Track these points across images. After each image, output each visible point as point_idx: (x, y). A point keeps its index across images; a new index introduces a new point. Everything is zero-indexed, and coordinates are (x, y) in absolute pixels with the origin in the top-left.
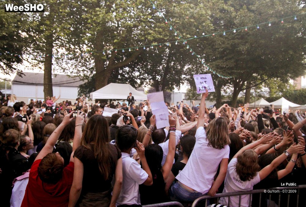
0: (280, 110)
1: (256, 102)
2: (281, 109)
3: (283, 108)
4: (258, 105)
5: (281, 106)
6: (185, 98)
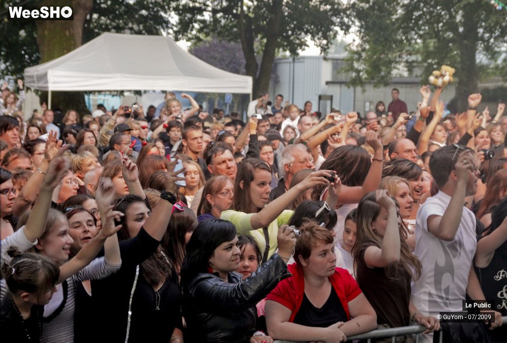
6: (333, 77)
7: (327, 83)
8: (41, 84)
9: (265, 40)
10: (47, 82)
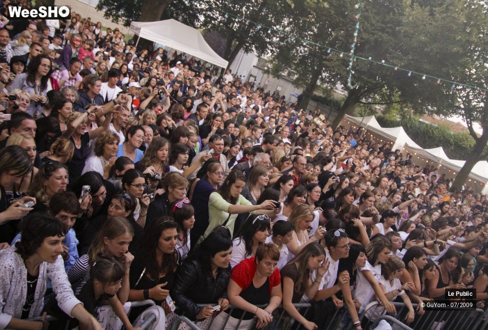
0: (392, 143)
1: (365, 118)
2: (394, 143)
3: (397, 142)
4: (365, 125)
5: (395, 139)
6: (257, 64)
7: (254, 66)
8: (136, 32)
9: (237, 43)
10: (139, 32)
